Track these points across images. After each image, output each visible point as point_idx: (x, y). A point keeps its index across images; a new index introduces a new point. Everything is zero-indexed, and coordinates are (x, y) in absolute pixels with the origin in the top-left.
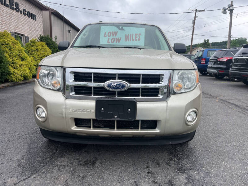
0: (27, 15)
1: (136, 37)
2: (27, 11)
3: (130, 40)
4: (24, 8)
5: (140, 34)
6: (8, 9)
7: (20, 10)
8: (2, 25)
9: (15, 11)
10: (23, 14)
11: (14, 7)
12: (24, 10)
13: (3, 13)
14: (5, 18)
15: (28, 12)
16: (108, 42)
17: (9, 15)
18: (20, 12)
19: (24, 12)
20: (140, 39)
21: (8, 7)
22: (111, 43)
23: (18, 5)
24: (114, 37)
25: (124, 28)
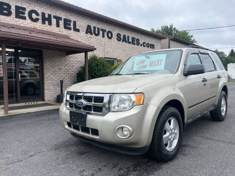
0: (146, 46)
1: (158, 63)
2: (146, 43)
3: (153, 66)
4: (144, 41)
5: (161, 60)
6: (130, 45)
7: (140, 43)
8: (125, 57)
9: (136, 45)
10: (142, 46)
11: (136, 42)
12: (144, 43)
13: (126, 49)
14: (128, 51)
15: (148, 44)
16: (138, 69)
17: (131, 49)
18: (140, 45)
19: (144, 45)
20: (161, 64)
21: (130, 43)
22: (140, 70)
23: (139, 40)
24: (143, 64)
25: (150, 56)
